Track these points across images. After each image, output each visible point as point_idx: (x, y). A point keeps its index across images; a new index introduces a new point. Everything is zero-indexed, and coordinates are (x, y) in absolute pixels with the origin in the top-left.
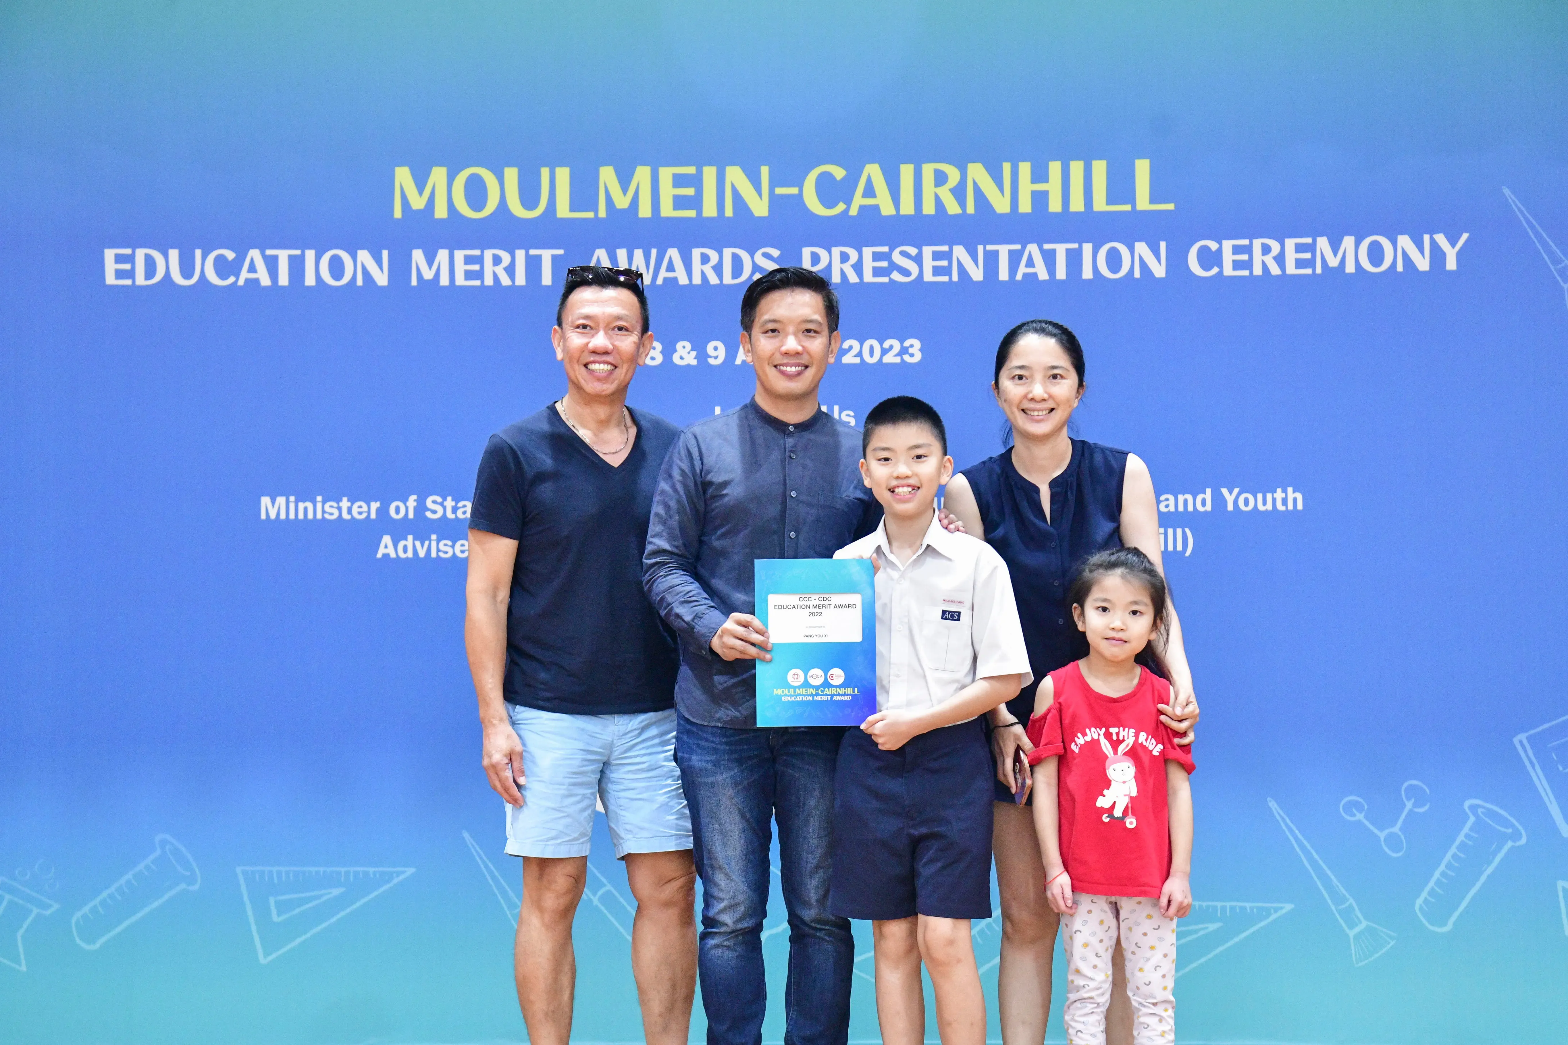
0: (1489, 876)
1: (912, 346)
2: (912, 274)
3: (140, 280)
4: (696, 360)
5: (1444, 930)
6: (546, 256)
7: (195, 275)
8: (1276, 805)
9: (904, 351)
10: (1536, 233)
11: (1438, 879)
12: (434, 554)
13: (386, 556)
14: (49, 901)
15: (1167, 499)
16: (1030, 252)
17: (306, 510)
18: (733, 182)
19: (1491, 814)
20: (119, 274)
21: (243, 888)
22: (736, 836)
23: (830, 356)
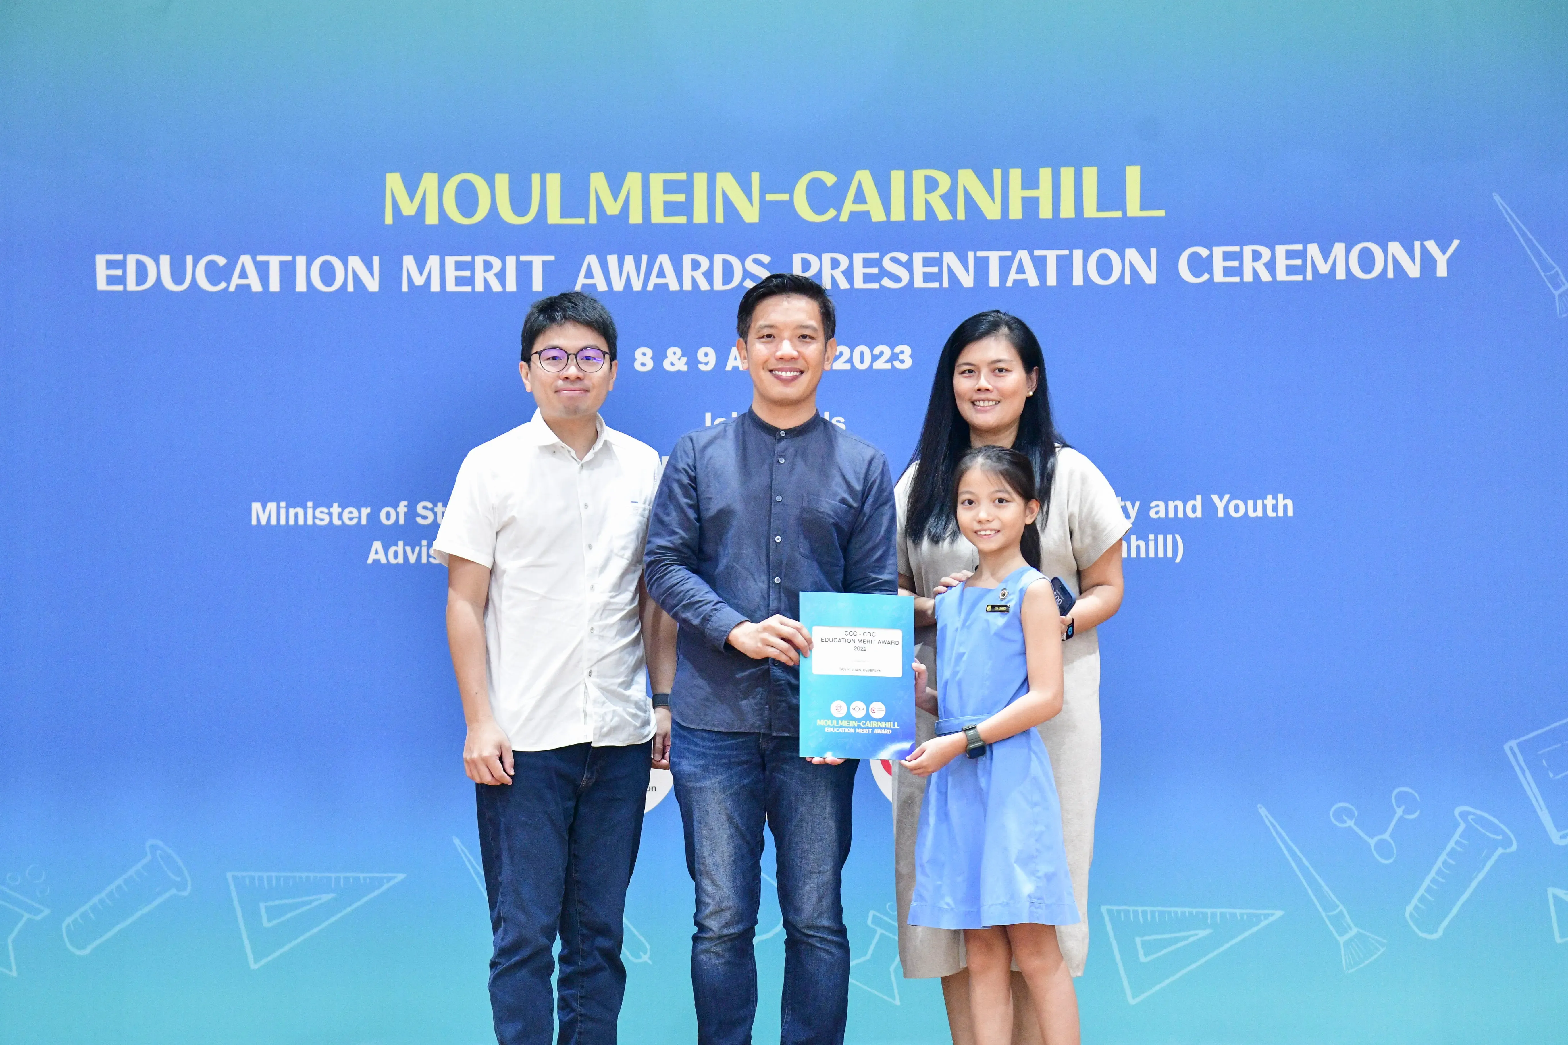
0: (1479, 883)
1: (902, 352)
2: (903, 280)
3: (132, 286)
4: (686, 367)
5: (1435, 936)
6: (537, 262)
7: (187, 279)
8: (1266, 813)
9: (894, 357)
10: (1528, 240)
11: (1429, 886)
12: (424, 560)
13: (376, 562)
14: (42, 908)
15: (1157, 506)
16: (1020, 259)
17: (297, 516)
18: (725, 189)
19: (1481, 820)
20: (111, 280)
21: (234, 894)
22: (724, 842)
23: (826, 363)
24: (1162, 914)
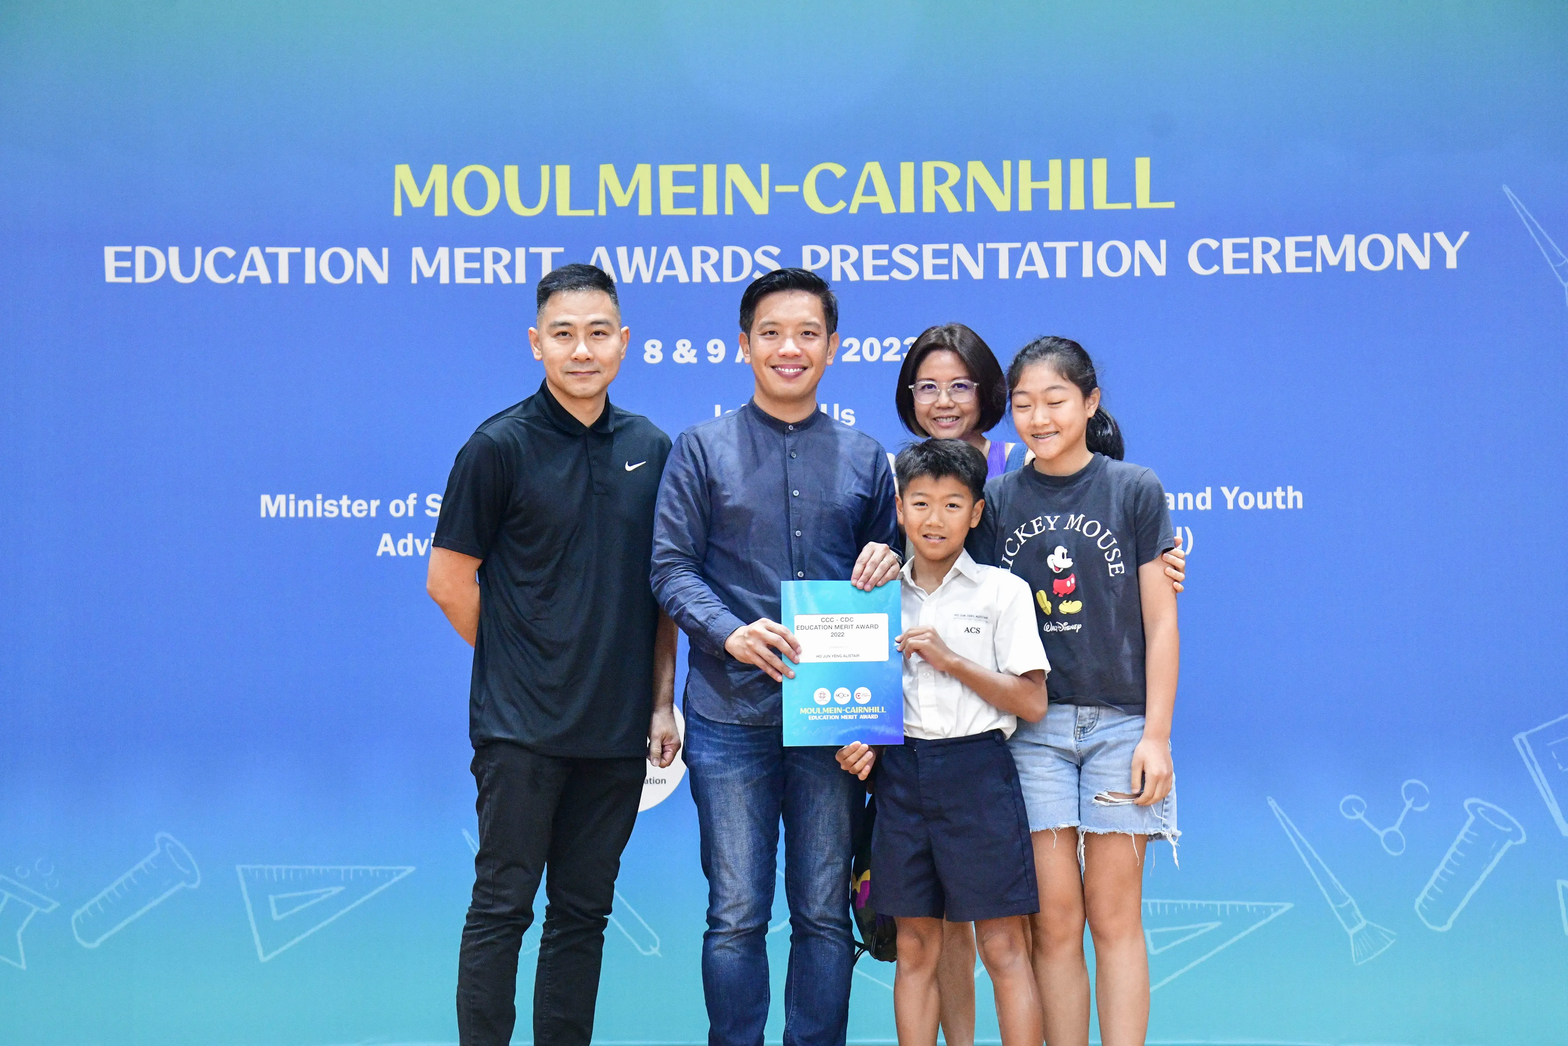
0: (1489, 875)
2: (912, 272)
3: (140, 278)
4: (696, 359)
5: (1444, 929)
6: (547, 253)
7: (195, 272)
8: (1275, 804)
10: (1536, 230)
11: (1438, 878)
13: (386, 554)
14: (49, 900)
16: (1030, 250)
17: (306, 508)
18: (734, 181)
19: (1490, 812)
20: (119, 272)
21: (244, 888)
22: (744, 835)
23: (829, 357)
24: (1172, 906)
